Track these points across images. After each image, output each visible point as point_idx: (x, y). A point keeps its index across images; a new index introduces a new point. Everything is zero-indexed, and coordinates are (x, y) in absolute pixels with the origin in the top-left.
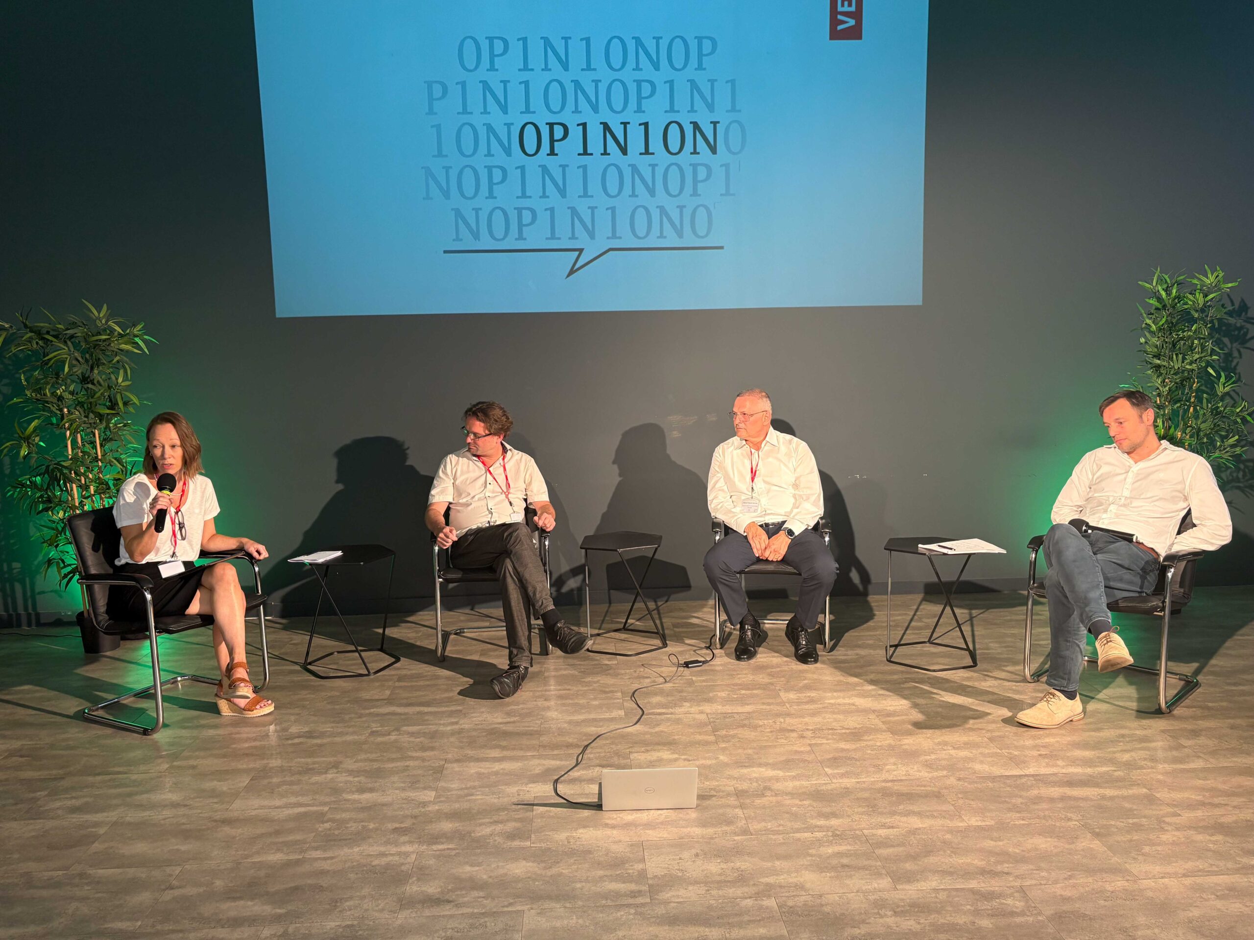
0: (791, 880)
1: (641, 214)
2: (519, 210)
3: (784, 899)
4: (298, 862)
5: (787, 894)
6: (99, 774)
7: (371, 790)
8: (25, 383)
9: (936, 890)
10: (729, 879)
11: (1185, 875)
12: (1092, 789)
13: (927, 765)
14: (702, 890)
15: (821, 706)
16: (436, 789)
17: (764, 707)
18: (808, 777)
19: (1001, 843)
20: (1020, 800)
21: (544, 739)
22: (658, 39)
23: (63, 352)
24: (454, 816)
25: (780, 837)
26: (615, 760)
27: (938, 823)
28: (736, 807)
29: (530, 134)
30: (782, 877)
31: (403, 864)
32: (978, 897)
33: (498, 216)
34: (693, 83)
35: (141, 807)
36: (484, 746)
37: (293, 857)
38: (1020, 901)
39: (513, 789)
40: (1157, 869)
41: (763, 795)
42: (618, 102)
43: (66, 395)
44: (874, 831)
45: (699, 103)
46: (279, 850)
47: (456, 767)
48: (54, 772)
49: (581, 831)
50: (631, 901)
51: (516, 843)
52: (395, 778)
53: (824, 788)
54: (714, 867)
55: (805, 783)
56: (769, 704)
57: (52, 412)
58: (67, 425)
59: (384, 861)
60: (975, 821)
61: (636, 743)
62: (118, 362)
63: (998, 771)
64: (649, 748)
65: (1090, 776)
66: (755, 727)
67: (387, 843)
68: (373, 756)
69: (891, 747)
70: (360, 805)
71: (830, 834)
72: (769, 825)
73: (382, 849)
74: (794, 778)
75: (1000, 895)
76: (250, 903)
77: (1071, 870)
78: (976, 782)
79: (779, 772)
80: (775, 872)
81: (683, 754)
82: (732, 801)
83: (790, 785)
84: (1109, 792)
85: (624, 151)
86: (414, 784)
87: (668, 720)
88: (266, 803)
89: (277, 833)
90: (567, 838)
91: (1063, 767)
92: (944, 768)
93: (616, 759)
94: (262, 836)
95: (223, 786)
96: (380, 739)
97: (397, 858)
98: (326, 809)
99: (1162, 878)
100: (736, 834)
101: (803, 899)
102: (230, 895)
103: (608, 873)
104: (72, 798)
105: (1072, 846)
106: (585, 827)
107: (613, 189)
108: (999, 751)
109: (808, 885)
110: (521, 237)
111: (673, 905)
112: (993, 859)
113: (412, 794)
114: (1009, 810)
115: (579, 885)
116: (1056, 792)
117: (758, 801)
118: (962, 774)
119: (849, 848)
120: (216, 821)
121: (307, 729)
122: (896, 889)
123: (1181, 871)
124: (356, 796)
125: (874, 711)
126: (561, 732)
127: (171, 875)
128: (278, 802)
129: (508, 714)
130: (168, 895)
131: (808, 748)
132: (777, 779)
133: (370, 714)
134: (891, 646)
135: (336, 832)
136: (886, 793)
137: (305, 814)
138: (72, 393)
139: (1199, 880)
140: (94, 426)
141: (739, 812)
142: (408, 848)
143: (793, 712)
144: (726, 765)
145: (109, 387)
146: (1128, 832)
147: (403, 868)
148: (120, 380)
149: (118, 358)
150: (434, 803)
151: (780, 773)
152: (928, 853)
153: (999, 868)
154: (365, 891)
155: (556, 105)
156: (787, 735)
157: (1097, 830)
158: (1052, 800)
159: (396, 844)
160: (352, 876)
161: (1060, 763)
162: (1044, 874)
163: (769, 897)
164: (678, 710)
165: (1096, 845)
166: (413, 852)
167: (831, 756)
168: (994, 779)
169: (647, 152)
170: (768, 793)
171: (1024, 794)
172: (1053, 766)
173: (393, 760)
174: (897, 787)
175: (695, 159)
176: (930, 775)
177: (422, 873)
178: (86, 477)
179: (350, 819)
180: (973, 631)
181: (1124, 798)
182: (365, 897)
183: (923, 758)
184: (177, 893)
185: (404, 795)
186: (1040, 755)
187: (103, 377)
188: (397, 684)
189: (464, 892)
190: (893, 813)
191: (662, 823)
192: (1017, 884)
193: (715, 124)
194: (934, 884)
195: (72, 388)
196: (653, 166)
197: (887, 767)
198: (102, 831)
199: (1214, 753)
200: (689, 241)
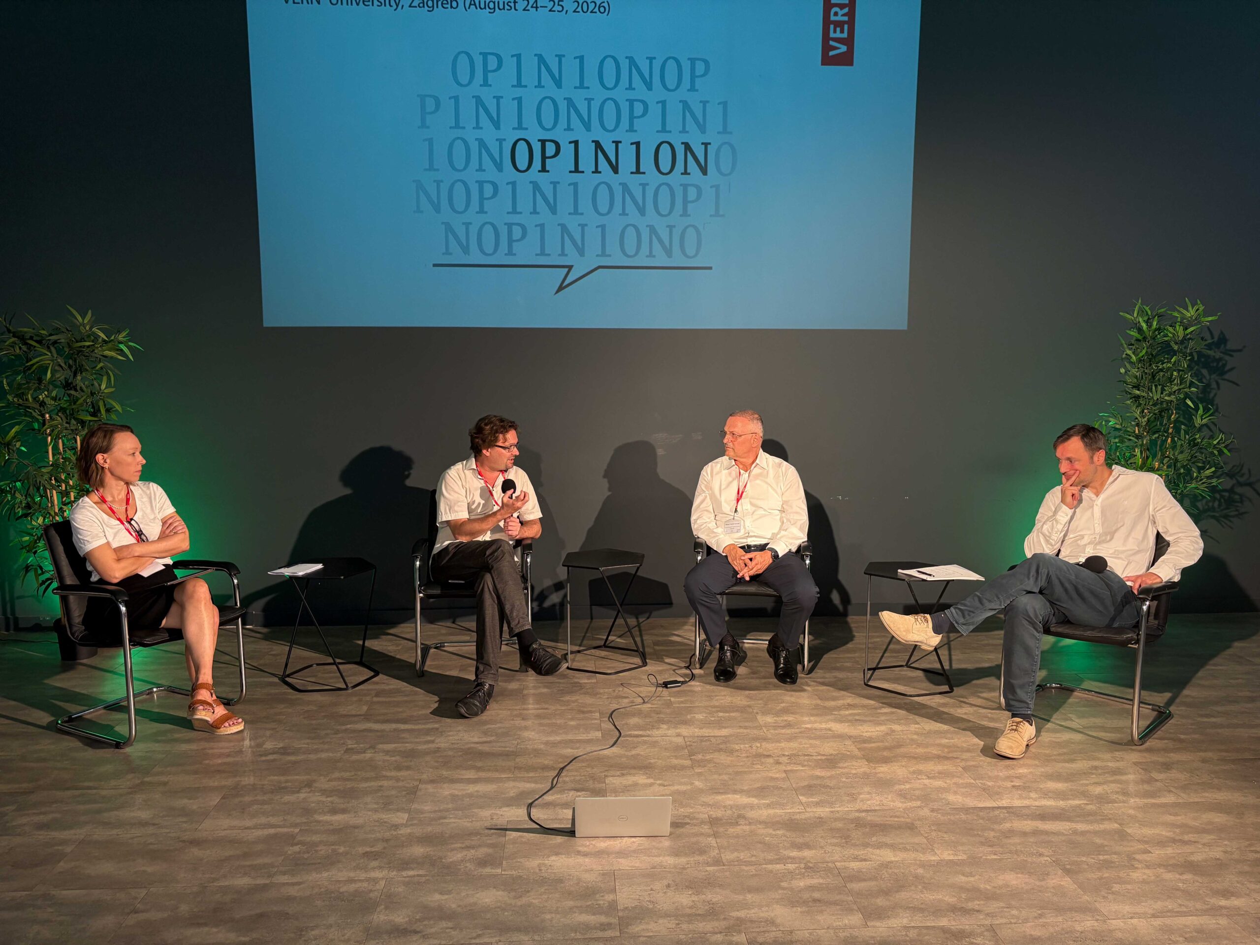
0: (762, 915)
1: (631, 233)
2: (510, 226)
3: (754, 935)
4: (264, 888)
5: (758, 930)
6: (68, 789)
7: (344, 811)
9: (906, 928)
10: (700, 912)
11: (1154, 916)
12: (1064, 823)
13: (901, 795)
14: (672, 924)
15: (797, 731)
16: (409, 811)
17: (742, 730)
18: (782, 805)
19: (972, 879)
20: (992, 834)
21: (520, 760)
22: (651, 59)
23: (47, 358)
24: (426, 840)
25: (752, 868)
26: (590, 784)
27: (910, 856)
28: (709, 836)
29: (522, 150)
30: (753, 911)
31: (371, 891)
32: (948, 936)
33: (488, 232)
34: (685, 104)
35: (107, 824)
36: (457, 768)
37: (260, 881)
38: (990, 941)
39: (486, 813)
40: (1127, 908)
41: (737, 824)
42: (610, 120)
43: (48, 401)
44: (847, 864)
45: (691, 125)
46: (245, 874)
47: (430, 788)
48: (24, 786)
49: (553, 858)
50: (600, 934)
51: (488, 870)
52: (368, 799)
53: (798, 817)
54: (685, 899)
55: (779, 811)
56: (746, 728)
57: (33, 417)
58: (48, 431)
59: (352, 887)
60: (947, 855)
61: (611, 766)
62: (101, 368)
63: (971, 802)
64: (625, 772)
65: (1063, 809)
66: (731, 752)
67: (357, 868)
68: (346, 775)
69: (866, 776)
70: (331, 827)
71: (802, 866)
72: (742, 856)
73: (352, 874)
74: (768, 806)
75: (971, 934)
76: (215, 930)
77: (1042, 908)
78: (949, 814)
79: (753, 799)
80: (746, 906)
81: (659, 779)
82: (706, 829)
83: (765, 813)
84: (1081, 827)
85: (615, 169)
86: (387, 805)
87: (645, 742)
88: (236, 823)
89: (245, 855)
90: (539, 866)
91: (1035, 800)
92: (918, 798)
93: (591, 782)
94: (228, 859)
95: (193, 805)
96: (355, 757)
97: (365, 885)
98: (297, 830)
99: (1131, 918)
100: (709, 865)
101: (772, 935)
102: (195, 921)
103: (579, 903)
104: (41, 813)
105: (1043, 883)
106: (557, 854)
107: (603, 207)
108: (973, 781)
109: (778, 921)
110: (510, 253)
111: (642, 939)
112: (963, 896)
113: (384, 816)
114: (982, 844)
115: (548, 916)
116: (1028, 825)
117: (731, 830)
118: (936, 805)
119: (821, 881)
120: (184, 841)
121: (281, 745)
122: (866, 926)
123: (1151, 911)
124: (327, 818)
125: (850, 737)
126: (537, 753)
127: (136, 898)
128: (248, 823)
129: (485, 733)
130: (132, 920)
131: (784, 775)
132: (752, 807)
133: (346, 730)
134: (869, 669)
135: (306, 856)
136: (859, 823)
137: (275, 836)
138: (54, 399)
139: (1168, 921)
140: (76, 432)
141: (712, 841)
142: (377, 874)
143: (770, 736)
144: (701, 791)
145: (93, 394)
146: (1099, 869)
147: (371, 895)
148: (103, 386)
149: (102, 365)
150: (406, 825)
151: (754, 801)
152: (901, 888)
153: (970, 905)
154: (332, 920)
155: (548, 122)
156: (763, 760)
157: (1068, 867)
158: (1024, 834)
159: (365, 869)
160: (319, 903)
161: (1033, 795)
162: (1014, 912)
163: (739, 932)
164: (656, 732)
165: (1067, 882)
166: (383, 878)
167: (806, 783)
168: (967, 810)
169: (638, 171)
170: (742, 821)
171: (996, 827)
172: (1025, 798)
173: (367, 780)
174: (870, 817)
175: (686, 179)
176: (904, 805)
177: (391, 901)
178: (67, 483)
179: (321, 842)
180: (950, 655)
181: (1096, 833)
182: (331, 926)
183: (897, 787)
184: (141, 917)
185: (376, 816)
186: (1013, 786)
187: (87, 383)
188: (375, 699)
189: (432, 922)
190: (866, 845)
191: (634, 851)
192: (988, 922)
194: (905, 921)
195: (54, 394)
196: (644, 185)
197: (862, 796)
198: (68, 849)
199: (1185, 788)
200: (678, 260)
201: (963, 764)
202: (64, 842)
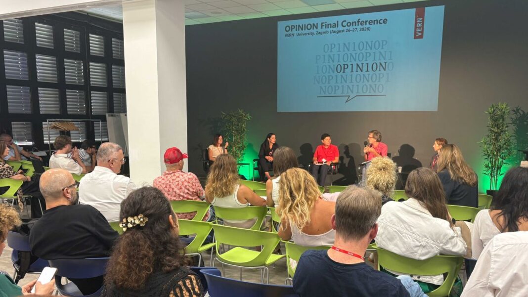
1: (365, 87)
2: (335, 86)
22: (372, 42)
29: (339, 67)
34: (380, 53)
42: (361, 58)
43: (234, 128)
45: (381, 58)
85: (362, 71)
107: (358, 80)
140: (238, 135)
148: (244, 125)
149: (244, 121)
169: (367, 71)
175: (380, 72)
187: (241, 125)
193: (385, 63)
196: (369, 74)
200: (377, 93)
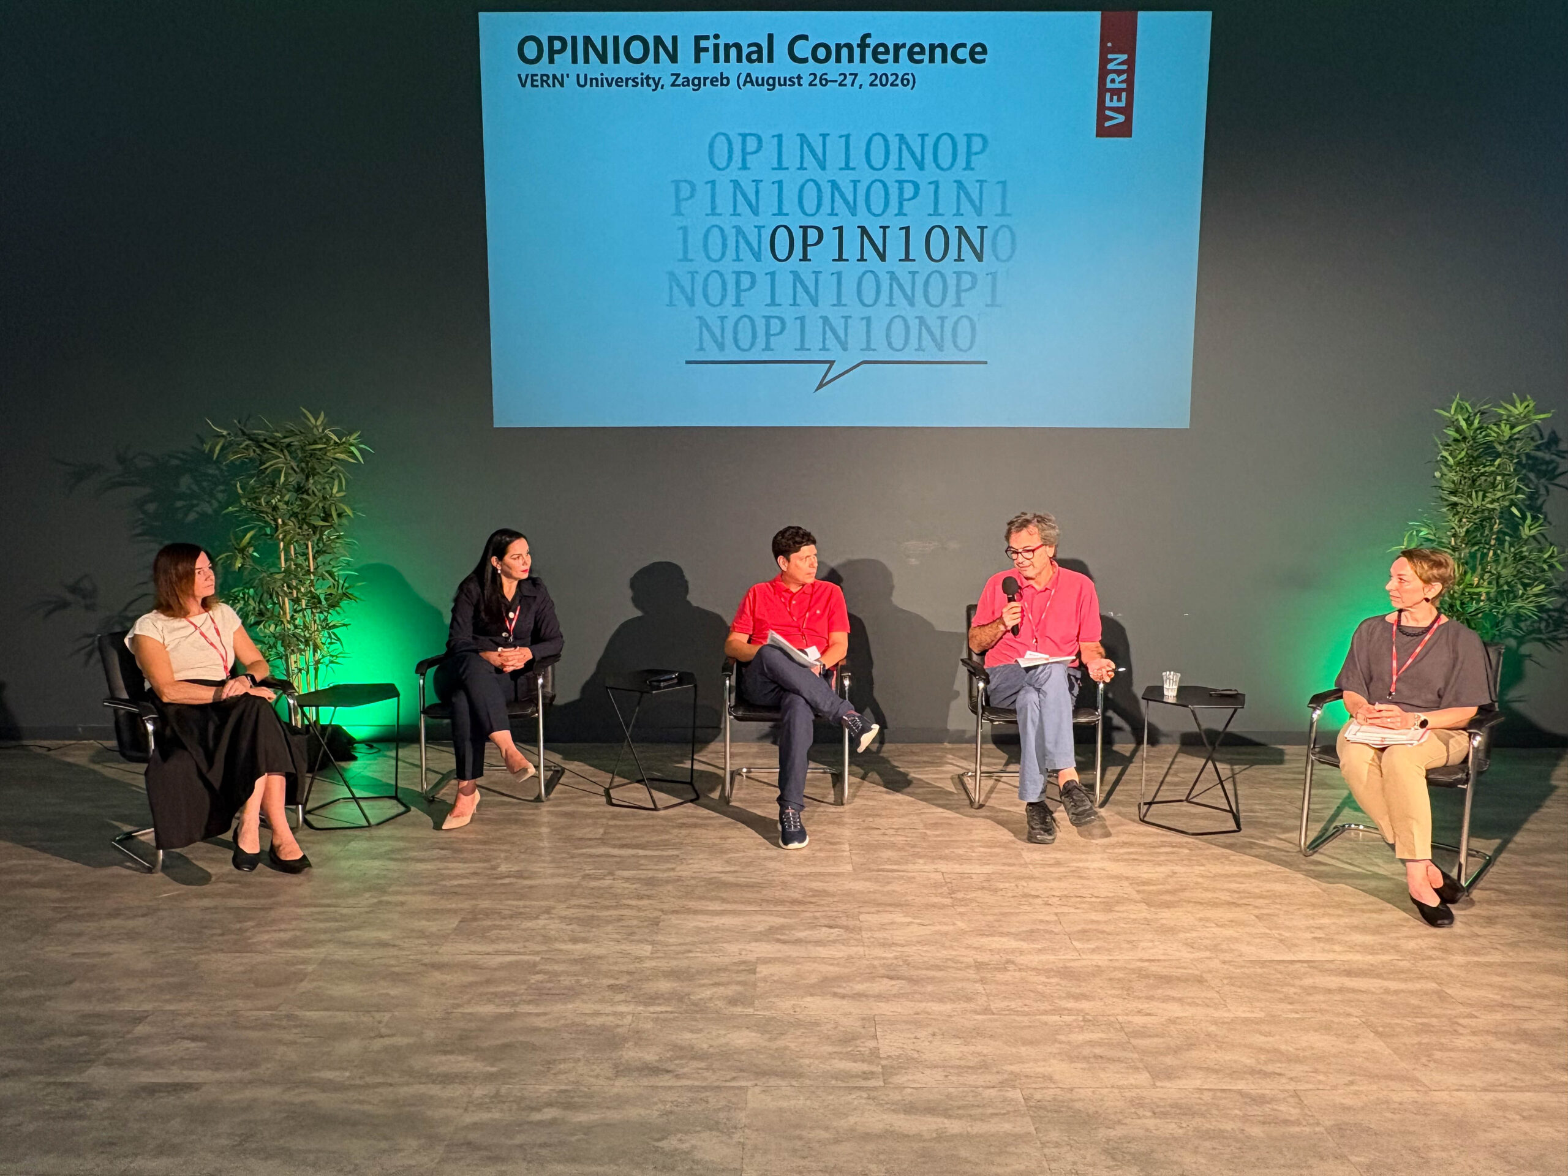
0: (1039, 1070)
1: (898, 325)
2: (768, 318)
3: (1032, 1091)
4: (509, 1017)
5: (1034, 1086)
6: (306, 906)
7: (585, 940)
8: (240, 491)
9: (1200, 1090)
10: (971, 1064)
11: (1485, 1090)
12: (1375, 980)
13: (1187, 944)
14: (939, 1074)
15: (1067, 869)
16: (652, 943)
17: (1006, 868)
18: (1054, 951)
19: (1270, 1039)
20: (1292, 990)
21: (767, 893)
22: (923, 136)
23: (280, 461)
24: (672, 974)
25: (1026, 1018)
26: (844, 921)
27: (1200, 1012)
28: (976, 982)
29: (782, 236)
30: (1027, 1065)
31: (618, 1026)
32: (1248, 1100)
33: (745, 326)
34: (960, 184)
35: (348, 944)
36: (701, 898)
37: (507, 1010)
38: (1294, 1107)
39: (733, 948)
40: (1452, 1079)
41: (1006, 969)
42: (877, 203)
43: (281, 505)
44: (1130, 1018)
45: (966, 207)
46: (489, 1001)
47: (674, 920)
48: (262, 901)
49: (809, 999)
50: (863, 1083)
51: (738, 1010)
52: (609, 928)
53: (1072, 964)
54: (952, 1049)
55: (1052, 958)
56: (1010, 865)
57: (266, 522)
58: (281, 536)
59: (599, 1021)
60: (1242, 1012)
61: (866, 902)
62: (333, 472)
63: (1267, 955)
64: (880, 909)
65: (1372, 965)
66: (995, 891)
67: (602, 1001)
68: (584, 902)
69: (1148, 922)
70: (572, 957)
71: (1081, 1018)
72: (1013, 1005)
73: (597, 1007)
74: (1039, 951)
75: (1273, 1100)
76: (460, 1058)
77: (1352, 1074)
78: (1242, 967)
79: (1022, 943)
80: (1021, 1060)
81: (918, 918)
82: (971, 974)
83: (1035, 960)
84: (1393, 985)
85: (882, 257)
86: (629, 935)
87: (902, 877)
88: (474, 948)
89: (488, 982)
90: (794, 1007)
91: (1340, 953)
92: (1207, 948)
93: (844, 919)
94: (471, 985)
95: (432, 926)
96: (593, 884)
97: (611, 1018)
98: (538, 959)
99: (1458, 1090)
100: (976, 1012)
101: (1051, 1092)
102: (442, 1048)
103: (837, 1049)
104: (280, 930)
105: (1351, 1046)
106: (812, 995)
107: (869, 298)
108: (1268, 931)
109: (1057, 1077)
110: (768, 348)
111: (909, 1090)
112: (1263, 1057)
113: (626, 947)
114: (1281, 1000)
115: (807, 1061)
116: (1334, 982)
117: (1000, 976)
118: (1228, 957)
119: (1103, 1036)
120: (425, 965)
121: (516, 868)
122: (1154, 1086)
123: (1479, 1084)
124: (569, 947)
125: (1127, 878)
126: (784, 885)
127: (380, 1022)
128: (490, 948)
129: (728, 862)
130: (378, 1044)
131: (1055, 918)
132: (1021, 952)
133: (583, 854)
134: (1145, 804)
135: (549, 985)
136: (1142, 974)
137: (517, 964)
138: (287, 503)
139: (1501, 1096)
140: (308, 537)
141: (979, 987)
142: (622, 1008)
143: (1037, 875)
144: (964, 932)
145: (324, 498)
146: (1417, 1033)
147: (619, 1030)
148: (335, 490)
149: (333, 468)
150: (651, 959)
151: (1024, 945)
152: (1191, 1046)
153: (1270, 1068)
154: (579, 1054)
155: (810, 205)
156: (1031, 900)
157: (1381, 1029)
158: (1329, 991)
159: (614, 1004)
160: (565, 1035)
161: (1337, 948)
162: (1321, 1077)
163: (1014, 1087)
164: (910, 867)
165: (1379, 1046)
166: (629, 1013)
167: (1079, 928)
168: (1263, 963)
169: (907, 258)
170: (1011, 967)
171: (1297, 982)
172: (1328, 951)
173: (608, 908)
174: (1154, 968)
175: (959, 266)
176: (1191, 956)
177: (639, 1037)
178: (298, 590)
179: (563, 972)
180: (1235, 790)
181: (1412, 992)
182: (579, 1060)
183: (1182, 935)
184: (387, 1041)
185: (618, 948)
186: (1315, 938)
187: (319, 487)
188: (612, 823)
189: (683, 1062)
190: (1150, 998)
191: (895, 996)
192: (1291, 1086)
194: (1198, 1083)
195: (286, 498)
196: (913, 274)
197: (1142, 944)
198: (310, 968)
199: (1513, 945)
200: (950, 354)
201: (1256, 912)
202: (305, 961)
